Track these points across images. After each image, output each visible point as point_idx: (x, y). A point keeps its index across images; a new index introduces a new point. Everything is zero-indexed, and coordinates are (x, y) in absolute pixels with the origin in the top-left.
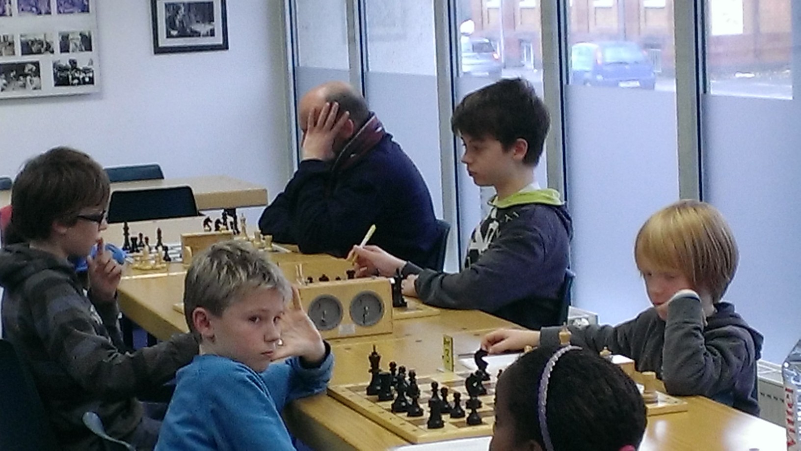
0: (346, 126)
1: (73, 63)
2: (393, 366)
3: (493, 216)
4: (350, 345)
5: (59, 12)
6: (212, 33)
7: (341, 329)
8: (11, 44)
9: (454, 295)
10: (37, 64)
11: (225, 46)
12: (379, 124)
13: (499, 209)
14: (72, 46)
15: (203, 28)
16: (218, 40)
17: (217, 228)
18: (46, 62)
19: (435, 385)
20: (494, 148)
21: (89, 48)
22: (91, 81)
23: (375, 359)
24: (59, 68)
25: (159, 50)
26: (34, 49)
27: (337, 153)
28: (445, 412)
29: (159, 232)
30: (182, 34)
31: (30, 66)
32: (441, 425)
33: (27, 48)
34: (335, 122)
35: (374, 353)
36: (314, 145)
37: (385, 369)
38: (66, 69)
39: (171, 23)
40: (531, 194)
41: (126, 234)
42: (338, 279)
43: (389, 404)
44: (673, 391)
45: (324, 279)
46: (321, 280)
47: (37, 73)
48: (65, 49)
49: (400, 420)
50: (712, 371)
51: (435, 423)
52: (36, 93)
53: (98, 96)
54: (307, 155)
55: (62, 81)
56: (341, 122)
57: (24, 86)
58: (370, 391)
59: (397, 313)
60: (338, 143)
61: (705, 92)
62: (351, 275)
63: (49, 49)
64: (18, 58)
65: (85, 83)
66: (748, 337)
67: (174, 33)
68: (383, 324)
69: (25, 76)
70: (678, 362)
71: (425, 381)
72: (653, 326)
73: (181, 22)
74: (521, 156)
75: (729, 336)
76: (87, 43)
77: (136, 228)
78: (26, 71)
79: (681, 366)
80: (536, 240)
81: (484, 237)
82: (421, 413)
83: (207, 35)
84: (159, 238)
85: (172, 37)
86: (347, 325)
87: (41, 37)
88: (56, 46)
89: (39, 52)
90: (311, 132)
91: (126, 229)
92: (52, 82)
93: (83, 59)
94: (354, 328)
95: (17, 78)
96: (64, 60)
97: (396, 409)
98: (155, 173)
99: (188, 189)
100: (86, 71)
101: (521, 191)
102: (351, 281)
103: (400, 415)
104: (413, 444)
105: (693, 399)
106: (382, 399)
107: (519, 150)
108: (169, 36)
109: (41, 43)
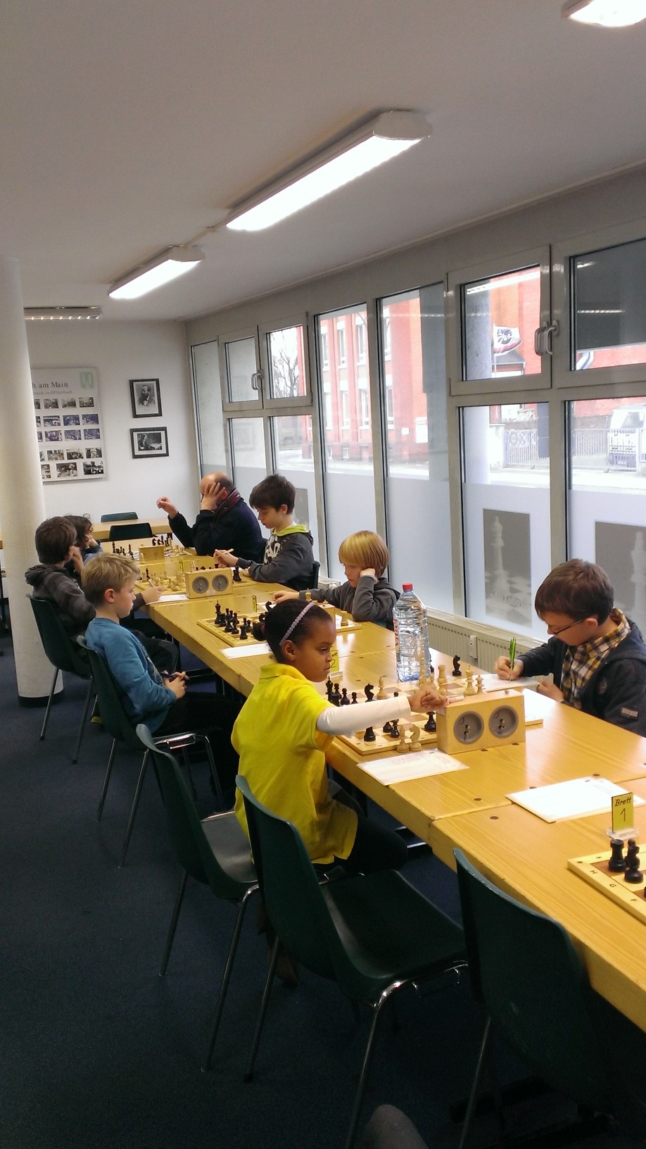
0: (224, 493)
1: (93, 463)
2: (227, 610)
3: (276, 540)
4: (211, 600)
5: (85, 439)
6: (161, 448)
7: (208, 592)
8: (62, 454)
9: (264, 576)
10: (75, 464)
11: (167, 455)
12: (238, 494)
13: (278, 537)
14: (92, 455)
15: (156, 446)
16: (164, 451)
17: (159, 544)
18: (80, 463)
19: (245, 619)
20: (272, 511)
21: (101, 456)
22: (102, 472)
23: (218, 607)
24: (86, 466)
25: (135, 457)
26: (73, 456)
27: (218, 506)
28: (248, 631)
29: (130, 546)
30: (147, 449)
31: (72, 465)
32: (246, 638)
33: (70, 456)
34: (218, 492)
35: (218, 604)
36: (206, 503)
37: (223, 611)
38: (89, 466)
39: (140, 444)
40: (291, 529)
41: (114, 547)
42: (210, 568)
43: (224, 628)
44: (357, 620)
45: (203, 568)
46: (202, 569)
47: (75, 468)
48: (89, 456)
49: (228, 636)
50: (375, 610)
51: (243, 637)
52: (75, 478)
53: (106, 479)
54: (204, 507)
55: (88, 472)
56: (221, 492)
57: (69, 475)
58: (217, 622)
59: (236, 584)
60: (219, 502)
61: (387, 476)
62: (217, 566)
63: (81, 457)
64: (66, 461)
65: (99, 473)
66: (393, 594)
67: (142, 448)
68: (228, 589)
69: (70, 469)
70: (358, 606)
71: (240, 617)
72: (350, 589)
73: (146, 443)
74: (285, 512)
75: (384, 593)
76: (99, 453)
77: (119, 544)
78: (70, 467)
79: (362, 606)
80: (298, 549)
81: (273, 550)
82: (238, 632)
83: (158, 449)
84: (130, 549)
85: (142, 450)
86: (211, 590)
87: (77, 451)
88: (85, 455)
89: (76, 458)
90: (206, 496)
91: (114, 545)
92: (83, 472)
93: (97, 461)
94: (214, 592)
95: (65, 470)
96: (89, 462)
97: (227, 631)
98: (134, 516)
99: (148, 524)
100: (99, 467)
101: (288, 528)
102: (217, 569)
103: (229, 633)
104: (232, 647)
105: (365, 623)
106: (221, 626)
107: (284, 509)
108: (140, 450)
109: (77, 454)
